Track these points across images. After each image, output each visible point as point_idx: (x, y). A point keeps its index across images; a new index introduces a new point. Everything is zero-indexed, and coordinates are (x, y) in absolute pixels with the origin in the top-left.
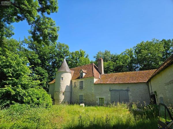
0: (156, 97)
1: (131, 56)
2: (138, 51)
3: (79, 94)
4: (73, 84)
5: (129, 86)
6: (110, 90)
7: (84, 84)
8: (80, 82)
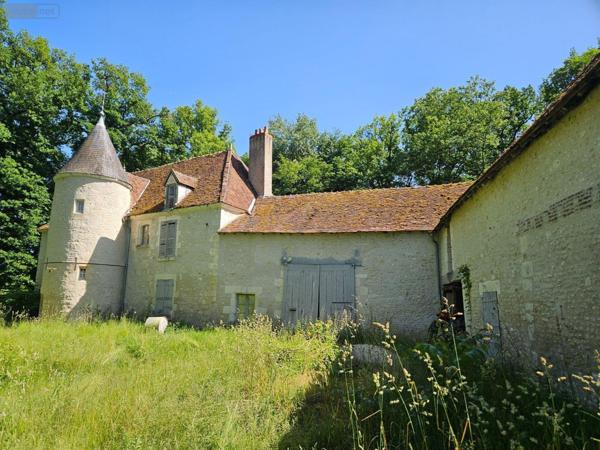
0: (464, 292)
1: (391, 145)
2: (417, 127)
3: (159, 276)
4: (136, 234)
5: (364, 245)
6: (284, 262)
7: (178, 233)
8: (164, 225)
